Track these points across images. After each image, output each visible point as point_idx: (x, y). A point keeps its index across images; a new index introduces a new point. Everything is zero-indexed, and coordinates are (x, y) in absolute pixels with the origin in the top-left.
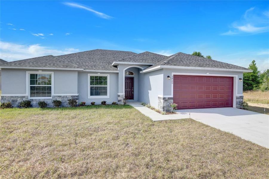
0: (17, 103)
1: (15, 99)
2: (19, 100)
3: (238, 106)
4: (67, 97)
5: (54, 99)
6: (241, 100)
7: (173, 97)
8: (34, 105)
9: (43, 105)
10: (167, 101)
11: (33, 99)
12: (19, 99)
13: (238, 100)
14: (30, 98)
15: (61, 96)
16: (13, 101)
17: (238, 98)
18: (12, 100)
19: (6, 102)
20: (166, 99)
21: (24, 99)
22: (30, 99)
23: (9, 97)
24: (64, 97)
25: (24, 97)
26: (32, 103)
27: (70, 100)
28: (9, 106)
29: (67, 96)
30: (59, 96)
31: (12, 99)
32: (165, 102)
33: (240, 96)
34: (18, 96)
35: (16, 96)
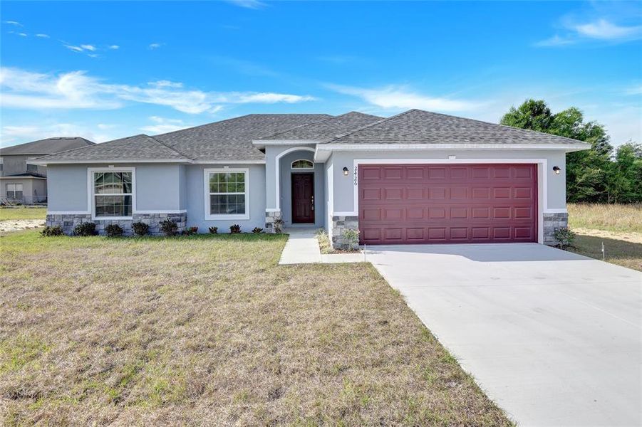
0: (73, 229)
1: (70, 220)
2: (76, 223)
3: (549, 238)
4: (161, 216)
5: (136, 221)
6: (561, 223)
7: (357, 215)
8: (101, 231)
9: (115, 232)
10: (343, 224)
11: (99, 221)
12: (75, 221)
13: (550, 224)
14: (94, 218)
15: (148, 215)
16: (67, 224)
17: (550, 219)
18: (65, 222)
19: (55, 225)
20: (340, 220)
21: (85, 220)
22: (95, 221)
23: (59, 215)
24: (154, 216)
25: (84, 216)
26: (97, 228)
27: (165, 222)
28: (56, 232)
29: (159, 215)
30: (144, 215)
31: (65, 220)
32: (339, 226)
33: (555, 214)
34: (74, 215)
35: (70, 215)
